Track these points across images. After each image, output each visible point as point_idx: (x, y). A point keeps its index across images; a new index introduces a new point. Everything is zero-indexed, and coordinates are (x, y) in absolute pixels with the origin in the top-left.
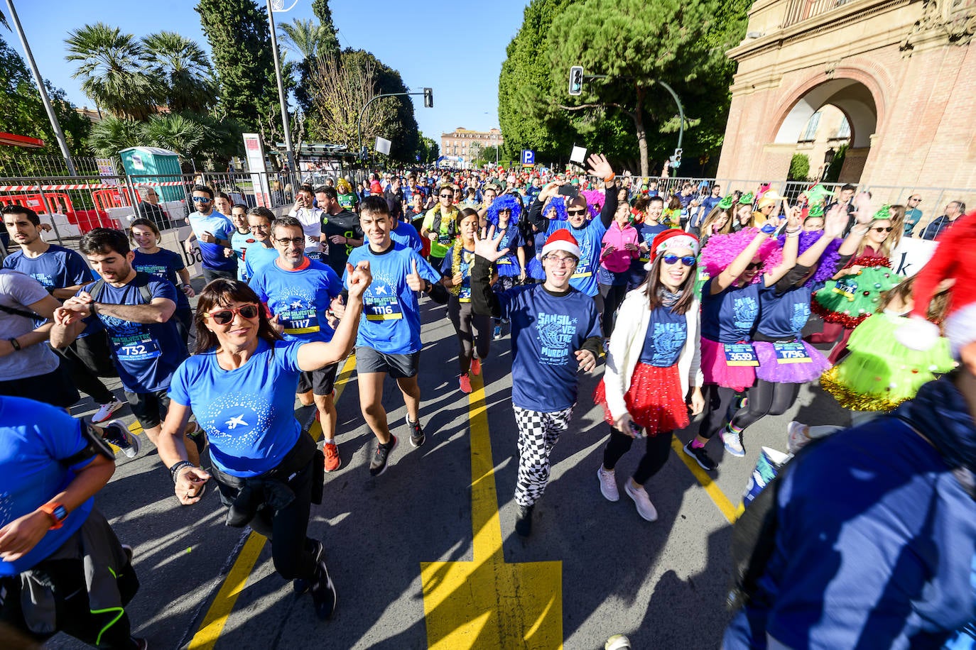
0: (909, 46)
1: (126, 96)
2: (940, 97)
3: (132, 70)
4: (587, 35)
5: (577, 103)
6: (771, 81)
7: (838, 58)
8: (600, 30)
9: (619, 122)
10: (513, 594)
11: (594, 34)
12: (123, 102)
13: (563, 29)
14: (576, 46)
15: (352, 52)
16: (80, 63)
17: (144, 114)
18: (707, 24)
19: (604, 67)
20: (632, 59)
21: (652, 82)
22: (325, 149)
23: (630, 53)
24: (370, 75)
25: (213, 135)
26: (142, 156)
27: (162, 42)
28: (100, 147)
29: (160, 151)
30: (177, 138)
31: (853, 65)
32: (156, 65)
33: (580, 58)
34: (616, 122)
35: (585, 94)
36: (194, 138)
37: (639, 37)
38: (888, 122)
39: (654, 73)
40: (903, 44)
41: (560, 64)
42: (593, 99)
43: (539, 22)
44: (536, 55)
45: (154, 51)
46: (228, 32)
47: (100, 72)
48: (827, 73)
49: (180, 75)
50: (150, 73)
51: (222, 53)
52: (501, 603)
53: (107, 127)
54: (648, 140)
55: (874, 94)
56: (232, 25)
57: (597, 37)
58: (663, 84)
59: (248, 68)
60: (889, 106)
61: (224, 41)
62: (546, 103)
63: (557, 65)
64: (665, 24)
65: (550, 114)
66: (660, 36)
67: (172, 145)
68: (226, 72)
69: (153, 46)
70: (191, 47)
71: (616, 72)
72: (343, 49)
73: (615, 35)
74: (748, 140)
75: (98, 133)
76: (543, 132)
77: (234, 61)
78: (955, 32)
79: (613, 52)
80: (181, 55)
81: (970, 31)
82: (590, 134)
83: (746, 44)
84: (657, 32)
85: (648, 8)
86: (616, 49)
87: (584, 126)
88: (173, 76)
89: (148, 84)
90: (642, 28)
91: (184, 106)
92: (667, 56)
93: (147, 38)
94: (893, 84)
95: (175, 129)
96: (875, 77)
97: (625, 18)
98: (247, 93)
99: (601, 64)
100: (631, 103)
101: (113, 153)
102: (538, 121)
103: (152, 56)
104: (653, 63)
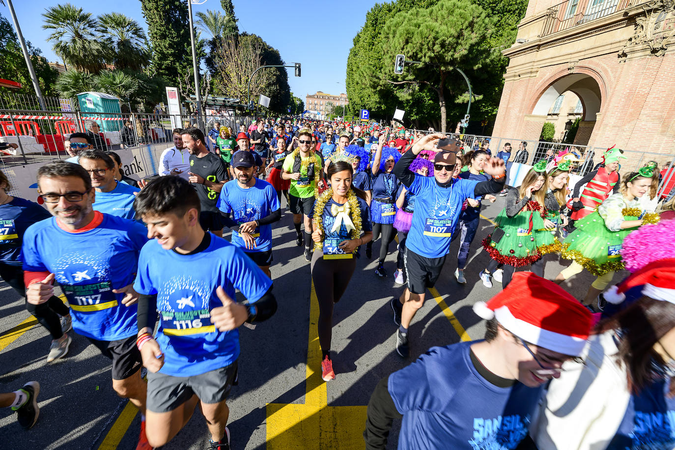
0: (625, 55)
1: (84, 56)
2: (644, 90)
3: (90, 38)
4: (409, 33)
5: (399, 79)
6: (531, 72)
7: (577, 59)
8: (417, 31)
9: (428, 94)
10: (332, 430)
11: (413, 33)
12: (81, 60)
13: (393, 28)
14: (401, 41)
15: (247, 35)
16: (53, 31)
17: (96, 69)
18: (490, 31)
19: (419, 56)
20: (438, 52)
21: (451, 68)
22: (224, 101)
23: (437, 48)
24: (258, 52)
25: (145, 87)
26: (93, 98)
27: (113, 20)
28: (64, 91)
29: (106, 96)
30: (119, 87)
31: (587, 65)
32: (107, 36)
33: (403, 49)
34: (426, 94)
35: (405, 74)
36: (131, 88)
37: (444, 37)
38: (609, 105)
39: (453, 62)
40: (620, 53)
41: (389, 52)
42: (411, 77)
43: (376, 23)
44: (373, 45)
45: (106, 26)
46: (160, 16)
47: (67, 38)
48: (569, 69)
49: (124, 44)
50: (102, 41)
51: (156, 30)
52: (322, 437)
53: (69, 77)
54: (447, 107)
55: (600, 86)
56: (163, 12)
57: (416, 36)
58: (458, 70)
59: (173, 42)
60: (610, 94)
61: (157, 22)
62: (378, 78)
63: (387, 53)
64: (461, 29)
65: (381, 86)
66: (458, 37)
67: (115, 92)
68: (157, 44)
69: (106, 22)
70: (132, 24)
71: (427, 60)
72: (240, 32)
73: (427, 35)
74: (515, 112)
75: (63, 80)
76: (376, 98)
77: (163, 37)
78: (655, 47)
79: (426, 47)
80: (125, 30)
81: (665, 48)
82: (408, 101)
83: (515, 46)
84: (456, 34)
85: (451, 18)
86: (428, 44)
87: (404, 95)
88: (119, 44)
89: (100, 48)
90: (446, 31)
91: (125, 65)
92: (462, 51)
93: (102, 17)
94: (613, 79)
95: (118, 81)
96: (601, 74)
97: (435, 24)
98: (172, 59)
99: (417, 54)
100: (437, 82)
101: (73, 96)
102: (373, 90)
103: (105, 29)
104: (452, 56)
